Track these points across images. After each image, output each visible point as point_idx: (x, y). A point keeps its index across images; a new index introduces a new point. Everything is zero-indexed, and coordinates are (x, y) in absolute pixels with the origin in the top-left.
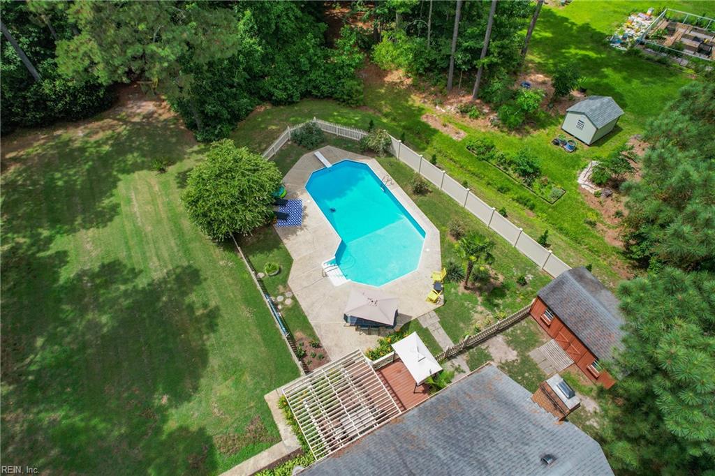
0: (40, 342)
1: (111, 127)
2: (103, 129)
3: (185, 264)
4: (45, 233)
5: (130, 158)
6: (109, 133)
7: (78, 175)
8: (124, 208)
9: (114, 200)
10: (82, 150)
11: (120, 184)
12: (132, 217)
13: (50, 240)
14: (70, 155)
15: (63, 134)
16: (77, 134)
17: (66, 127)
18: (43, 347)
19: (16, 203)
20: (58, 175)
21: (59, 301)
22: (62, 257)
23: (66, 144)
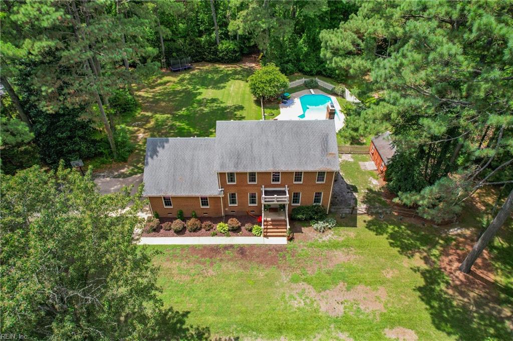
0: (184, 109)
1: (235, 67)
2: (232, 67)
3: (241, 105)
4: (198, 87)
5: (237, 76)
6: (234, 68)
7: (216, 77)
8: (227, 88)
9: (225, 85)
10: (221, 71)
11: (230, 82)
12: (229, 90)
13: (199, 89)
14: (217, 71)
15: (217, 66)
16: (222, 67)
17: (219, 64)
18: (184, 111)
19: (193, 79)
20: (210, 75)
21: (194, 102)
22: (200, 94)
23: (217, 68)
